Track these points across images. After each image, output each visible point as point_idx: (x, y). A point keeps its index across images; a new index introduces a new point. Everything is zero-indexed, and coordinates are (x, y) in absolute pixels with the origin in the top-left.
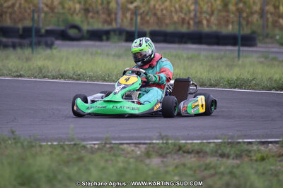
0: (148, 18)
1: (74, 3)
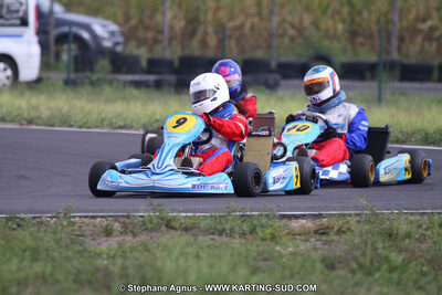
1: (335, 22)
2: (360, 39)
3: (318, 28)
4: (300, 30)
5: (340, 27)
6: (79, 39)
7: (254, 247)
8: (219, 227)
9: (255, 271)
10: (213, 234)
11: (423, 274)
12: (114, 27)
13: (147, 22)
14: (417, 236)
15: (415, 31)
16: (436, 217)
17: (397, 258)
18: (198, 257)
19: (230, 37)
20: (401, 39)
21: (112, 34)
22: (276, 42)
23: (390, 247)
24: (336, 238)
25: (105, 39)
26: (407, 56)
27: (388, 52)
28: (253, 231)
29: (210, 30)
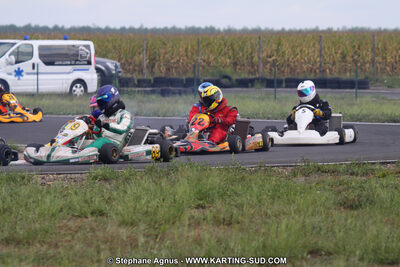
2: (238, 67)
3: (217, 62)
5: (228, 61)
15: (266, 62)
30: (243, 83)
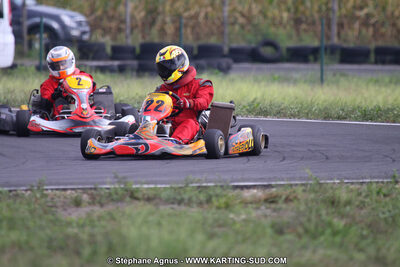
0: (383, 30)
1: (280, 11)
2: (304, 26)
3: (265, 16)
4: (249, 18)
5: (285, 15)
6: (49, 29)
7: (211, 214)
8: (179, 197)
9: (211, 236)
10: (173, 203)
11: (363, 237)
12: (80, 18)
13: (111, 13)
14: (357, 203)
15: (353, 18)
16: (374, 185)
17: (339, 223)
18: (159, 224)
19: (186, 26)
20: (341, 25)
21: (80, 24)
22: (228, 29)
23: (333, 213)
24: (284, 206)
25: (73, 28)
26: (345, 41)
27: (329, 38)
28: (209, 201)
29: (168, 19)
30: (300, 55)
